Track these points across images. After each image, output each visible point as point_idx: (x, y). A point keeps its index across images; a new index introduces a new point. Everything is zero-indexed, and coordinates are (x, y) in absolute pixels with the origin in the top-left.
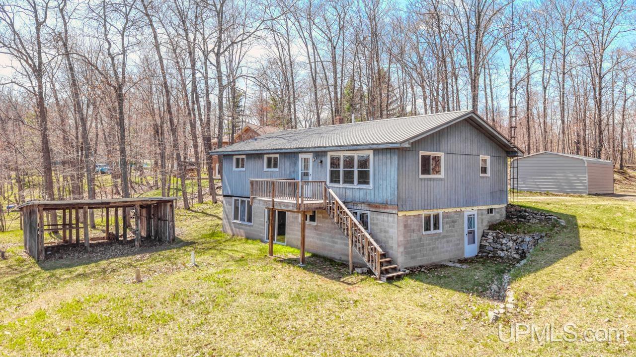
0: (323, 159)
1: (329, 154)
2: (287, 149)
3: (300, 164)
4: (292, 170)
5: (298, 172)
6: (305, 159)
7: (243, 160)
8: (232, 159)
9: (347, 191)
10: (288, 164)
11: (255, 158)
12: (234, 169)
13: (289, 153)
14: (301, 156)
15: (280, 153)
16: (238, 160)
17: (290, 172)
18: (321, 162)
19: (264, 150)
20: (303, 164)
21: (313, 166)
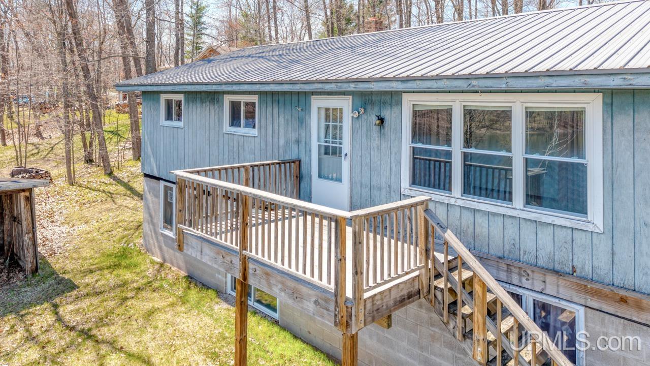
0: (386, 114)
1: (408, 102)
2: (281, 83)
3: (315, 123)
4: (293, 136)
5: (308, 144)
6: (327, 110)
7: (179, 104)
8: (158, 101)
9: (480, 219)
10: (282, 120)
11: (202, 102)
12: (163, 122)
13: (284, 93)
14: (318, 103)
15: (260, 94)
16: (169, 103)
17: (287, 142)
18: (382, 120)
19: (220, 84)
20: (323, 123)
21: (354, 131)
